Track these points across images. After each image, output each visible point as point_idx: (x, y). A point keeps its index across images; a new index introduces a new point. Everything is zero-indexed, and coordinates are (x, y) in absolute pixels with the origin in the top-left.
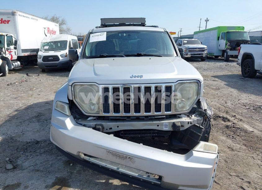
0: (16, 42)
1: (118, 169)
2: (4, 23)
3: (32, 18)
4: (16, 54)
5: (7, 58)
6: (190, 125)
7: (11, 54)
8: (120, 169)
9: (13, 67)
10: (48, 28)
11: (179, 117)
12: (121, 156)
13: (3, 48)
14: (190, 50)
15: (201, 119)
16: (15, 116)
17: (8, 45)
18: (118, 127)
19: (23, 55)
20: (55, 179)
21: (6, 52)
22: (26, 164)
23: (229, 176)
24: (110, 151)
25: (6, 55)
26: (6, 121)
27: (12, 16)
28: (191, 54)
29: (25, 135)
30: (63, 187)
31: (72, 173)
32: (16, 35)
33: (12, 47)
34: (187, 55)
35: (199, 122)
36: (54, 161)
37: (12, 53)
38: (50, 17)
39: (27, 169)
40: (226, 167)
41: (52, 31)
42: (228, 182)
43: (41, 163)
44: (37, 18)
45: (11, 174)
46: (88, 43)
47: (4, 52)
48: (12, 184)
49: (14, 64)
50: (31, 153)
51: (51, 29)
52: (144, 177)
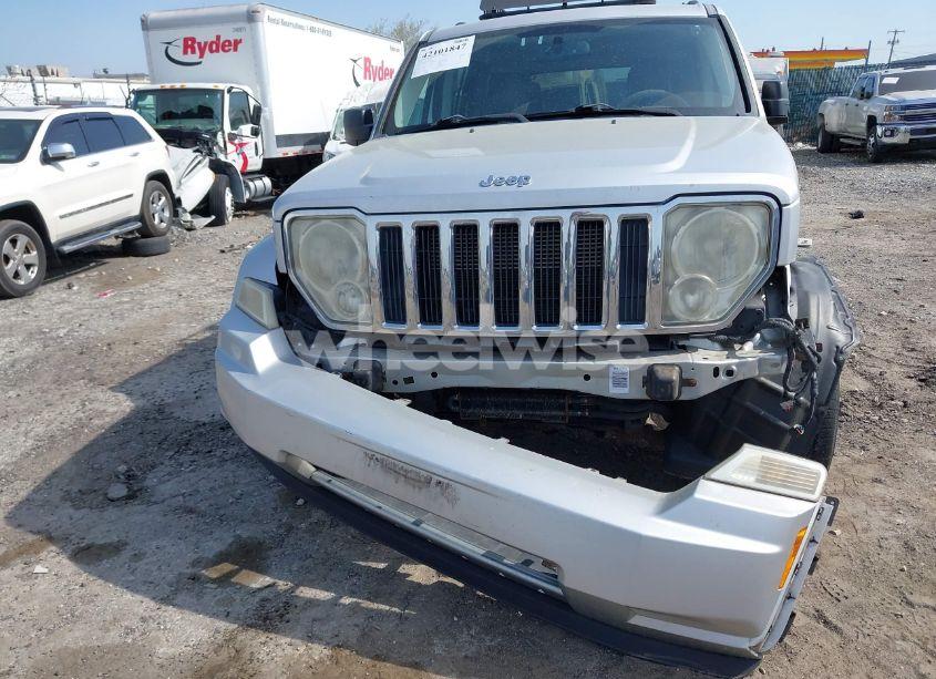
0: (258, 110)
1: (417, 523)
2: (224, 51)
3: (312, 30)
4: (260, 151)
5: (229, 166)
6: (723, 380)
7: (243, 154)
8: (423, 525)
9: (247, 196)
10: (367, 60)
11: (684, 349)
12: (413, 476)
13: (219, 134)
14: (908, 112)
15: (778, 357)
16: (202, 342)
17: (235, 124)
18: (434, 375)
19: (281, 155)
20: (230, 541)
21: (228, 145)
22: (168, 488)
23: (899, 607)
24: (379, 456)
25: (228, 156)
26: (169, 359)
27: (247, 26)
28: (913, 132)
29: (200, 402)
30: (244, 571)
31: (290, 529)
32: (258, 89)
33: (246, 129)
34: (892, 135)
35: (774, 371)
36: (252, 488)
37: (245, 149)
38: (389, 28)
39: (163, 501)
40: (902, 570)
41: (381, 68)
42: (887, 628)
43: (211, 489)
44: (327, 27)
45: (112, 513)
46: (406, 82)
47: (222, 145)
48: (102, 542)
49: (251, 184)
50: (196, 457)
51: (375, 63)
52: (506, 565)
